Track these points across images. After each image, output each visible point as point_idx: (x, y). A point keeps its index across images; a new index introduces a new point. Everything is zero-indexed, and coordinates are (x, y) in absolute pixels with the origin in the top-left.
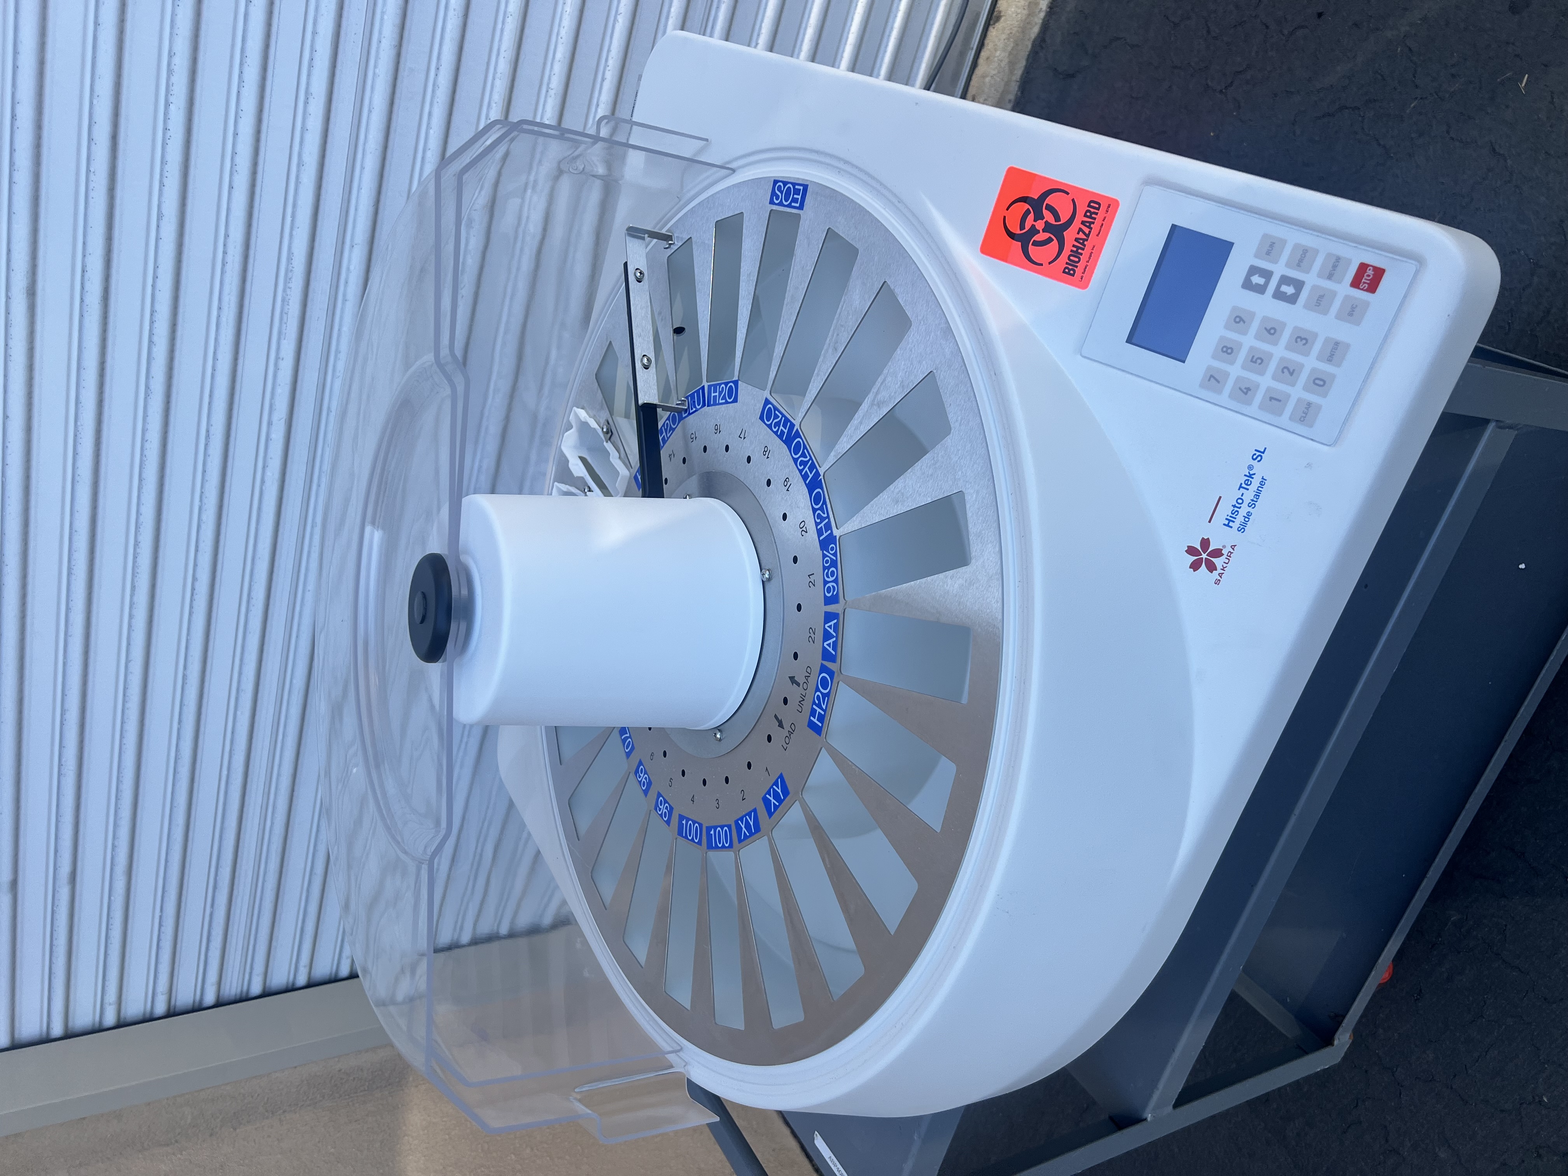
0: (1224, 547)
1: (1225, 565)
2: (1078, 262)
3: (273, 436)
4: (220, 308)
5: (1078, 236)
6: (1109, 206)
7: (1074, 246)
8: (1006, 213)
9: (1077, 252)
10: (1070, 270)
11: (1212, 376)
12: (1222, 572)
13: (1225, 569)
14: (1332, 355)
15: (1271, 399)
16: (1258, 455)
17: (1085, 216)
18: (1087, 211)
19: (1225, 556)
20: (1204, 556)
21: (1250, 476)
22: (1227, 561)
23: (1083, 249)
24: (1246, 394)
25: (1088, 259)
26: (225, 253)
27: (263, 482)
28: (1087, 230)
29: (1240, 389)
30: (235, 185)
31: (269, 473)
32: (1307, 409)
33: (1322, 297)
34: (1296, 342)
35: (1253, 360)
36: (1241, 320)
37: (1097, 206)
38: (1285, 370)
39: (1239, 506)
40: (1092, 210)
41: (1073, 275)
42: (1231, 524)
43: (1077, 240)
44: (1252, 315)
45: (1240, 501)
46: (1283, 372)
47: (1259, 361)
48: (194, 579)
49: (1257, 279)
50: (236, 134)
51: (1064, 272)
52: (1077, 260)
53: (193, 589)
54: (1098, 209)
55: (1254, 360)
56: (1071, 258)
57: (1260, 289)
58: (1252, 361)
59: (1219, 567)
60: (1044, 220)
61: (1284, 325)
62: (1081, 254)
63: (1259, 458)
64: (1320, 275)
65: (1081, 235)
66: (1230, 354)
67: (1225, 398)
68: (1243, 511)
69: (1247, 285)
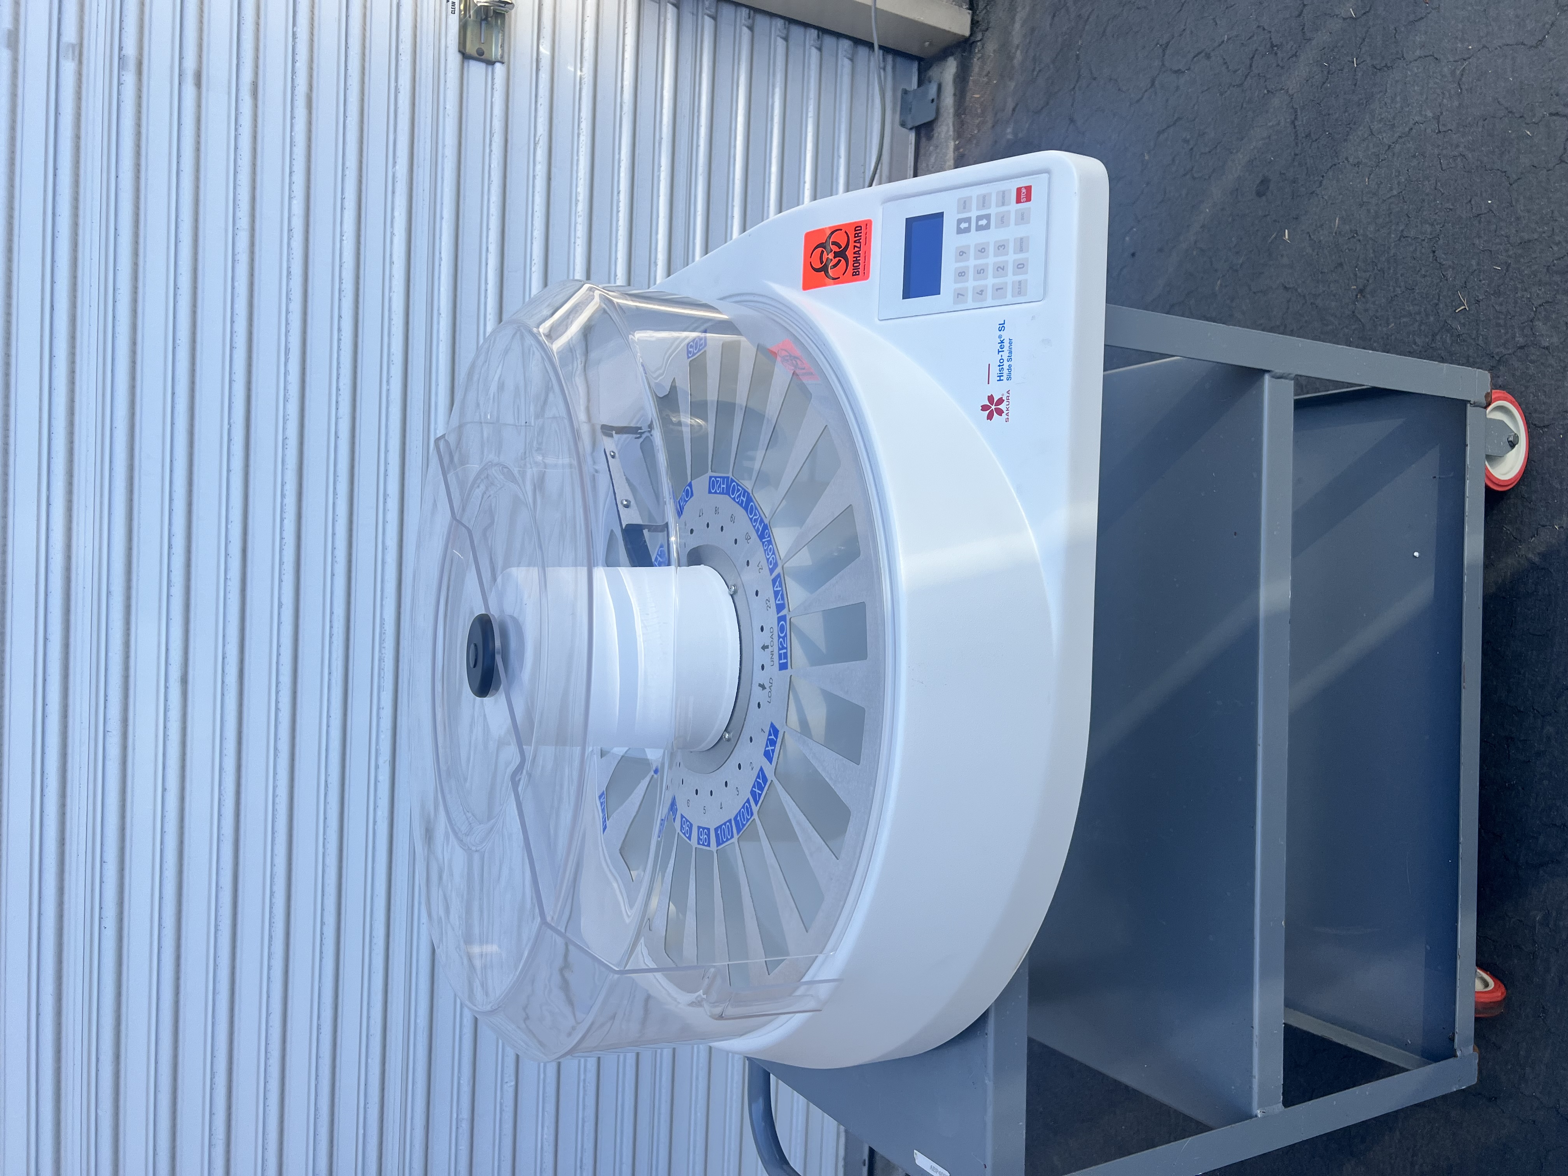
0: (1003, 395)
1: (1008, 407)
3: (381, 778)
4: (330, 673)
5: (855, 251)
6: (867, 225)
7: (854, 257)
8: (811, 260)
9: (857, 260)
10: (856, 272)
11: (958, 294)
12: (1008, 412)
13: (1008, 409)
14: (1021, 247)
15: (997, 290)
16: (1002, 327)
17: (855, 237)
18: (855, 234)
19: (1006, 401)
20: (993, 407)
21: (1002, 342)
22: (1008, 403)
23: (859, 257)
24: (981, 294)
25: (864, 261)
26: (331, 627)
27: (375, 822)
28: (858, 245)
29: (977, 293)
30: (336, 573)
31: (379, 813)
32: (1020, 285)
33: (1003, 217)
34: (999, 249)
35: (979, 273)
36: (963, 253)
37: (860, 228)
38: (999, 269)
39: (1001, 364)
40: (858, 232)
41: (859, 274)
42: (1002, 378)
43: (854, 253)
44: (968, 247)
45: (1002, 361)
46: (998, 270)
47: (982, 271)
48: (322, 923)
49: (964, 225)
50: (334, 534)
51: (853, 275)
52: (858, 264)
53: (322, 934)
54: (861, 230)
56: (855, 265)
57: (967, 230)
59: (1004, 409)
60: (833, 252)
61: (988, 243)
62: (860, 260)
63: (1003, 329)
64: (997, 206)
65: (856, 249)
66: (964, 276)
67: (970, 303)
68: (1006, 367)
69: (960, 231)
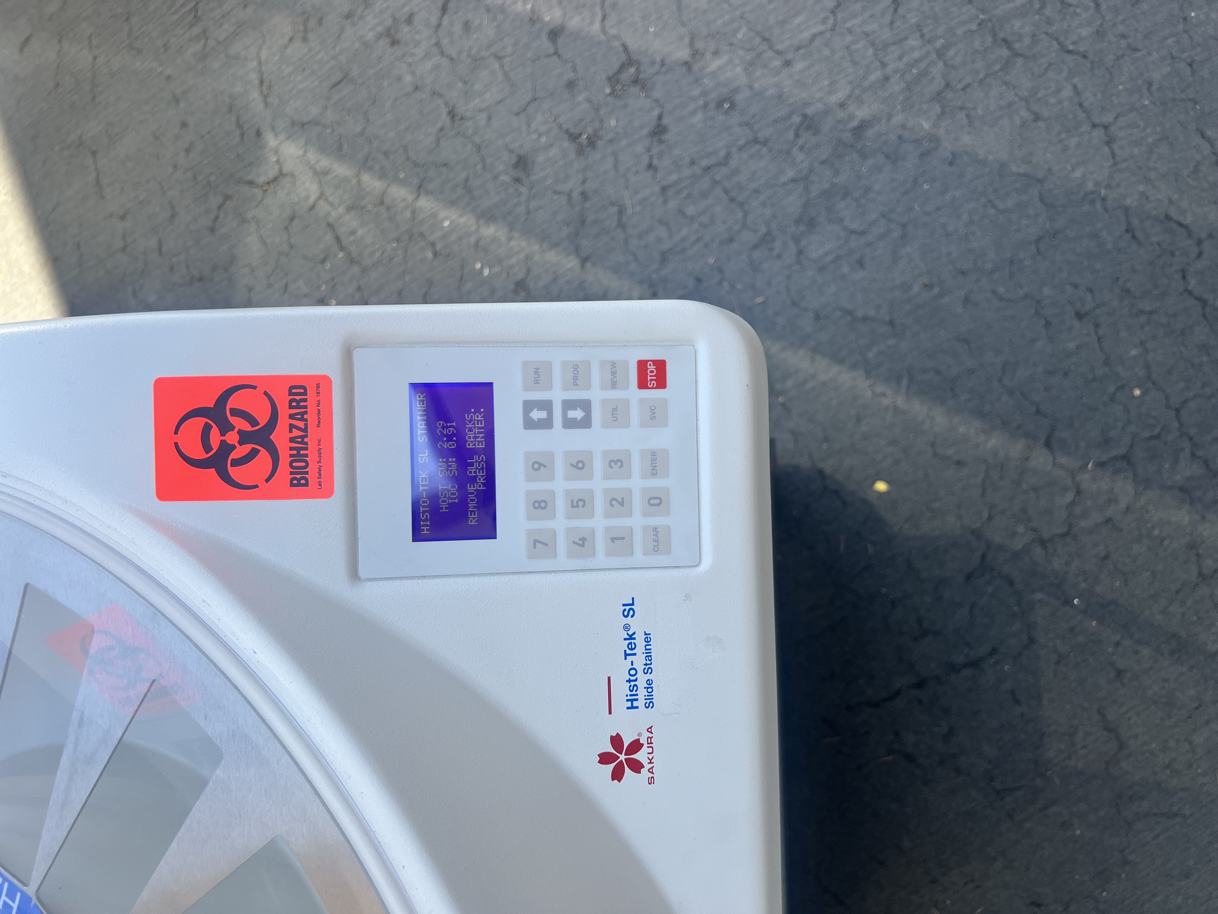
0: (640, 734)
1: (650, 756)
2: (306, 466)
5: (292, 435)
8: (176, 438)
9: (298, 454)
10: (299, 480)
11: (536, 541)
12: (651, 765)
13: (652, 761)
14: (654, 468)
15: (613, 540)
16: (629, 610)
17: (291, 407)
18: (291, 401)
19: (646, 745)
20: (622, 757)
21: (631, 637)
22: (650, 750)
24: (583, 545)
25: (318, 459)
28: (301, 424)
29: (574, 542)
32: (656, 535)
33: (615, 410)
34: (611, 467)
36: (541, 465)
37: (302, 391)
38: (614, 502)
39: (634, 678)
41: (306, 485)
42: (635, 704)
44: (551, 455)
45: (633, 672)
46: (612, 505)
47: (581, 504)
49: (537, 415)
51: (292, 485)
52: (303, 464)
54: (305, 394)
55: (575, 504)
56: (294, 464)
57: (546, 424)
58: (573, 506)
60: (236, 430)
61: (590, 454)
62: (306, 455)
63: (631, 613)
64: (603, 388)
65: (296, 433)
66: (545, 508)
67: (563, 560)
68: (641, 682)
69: (529, 424)
